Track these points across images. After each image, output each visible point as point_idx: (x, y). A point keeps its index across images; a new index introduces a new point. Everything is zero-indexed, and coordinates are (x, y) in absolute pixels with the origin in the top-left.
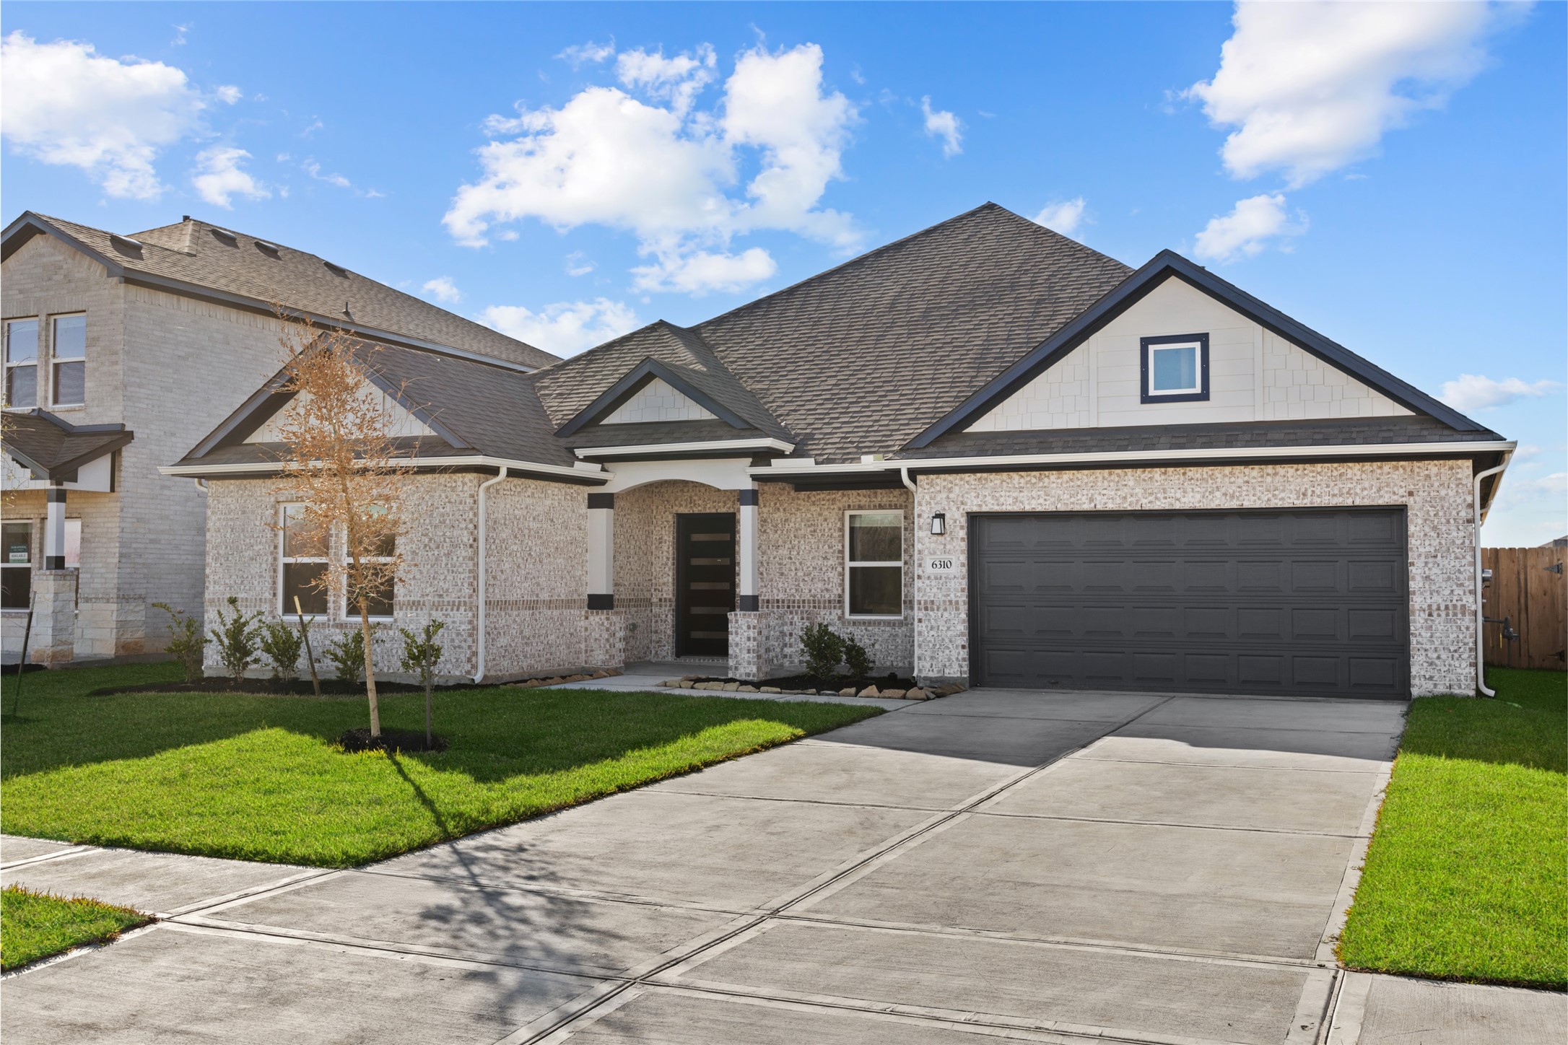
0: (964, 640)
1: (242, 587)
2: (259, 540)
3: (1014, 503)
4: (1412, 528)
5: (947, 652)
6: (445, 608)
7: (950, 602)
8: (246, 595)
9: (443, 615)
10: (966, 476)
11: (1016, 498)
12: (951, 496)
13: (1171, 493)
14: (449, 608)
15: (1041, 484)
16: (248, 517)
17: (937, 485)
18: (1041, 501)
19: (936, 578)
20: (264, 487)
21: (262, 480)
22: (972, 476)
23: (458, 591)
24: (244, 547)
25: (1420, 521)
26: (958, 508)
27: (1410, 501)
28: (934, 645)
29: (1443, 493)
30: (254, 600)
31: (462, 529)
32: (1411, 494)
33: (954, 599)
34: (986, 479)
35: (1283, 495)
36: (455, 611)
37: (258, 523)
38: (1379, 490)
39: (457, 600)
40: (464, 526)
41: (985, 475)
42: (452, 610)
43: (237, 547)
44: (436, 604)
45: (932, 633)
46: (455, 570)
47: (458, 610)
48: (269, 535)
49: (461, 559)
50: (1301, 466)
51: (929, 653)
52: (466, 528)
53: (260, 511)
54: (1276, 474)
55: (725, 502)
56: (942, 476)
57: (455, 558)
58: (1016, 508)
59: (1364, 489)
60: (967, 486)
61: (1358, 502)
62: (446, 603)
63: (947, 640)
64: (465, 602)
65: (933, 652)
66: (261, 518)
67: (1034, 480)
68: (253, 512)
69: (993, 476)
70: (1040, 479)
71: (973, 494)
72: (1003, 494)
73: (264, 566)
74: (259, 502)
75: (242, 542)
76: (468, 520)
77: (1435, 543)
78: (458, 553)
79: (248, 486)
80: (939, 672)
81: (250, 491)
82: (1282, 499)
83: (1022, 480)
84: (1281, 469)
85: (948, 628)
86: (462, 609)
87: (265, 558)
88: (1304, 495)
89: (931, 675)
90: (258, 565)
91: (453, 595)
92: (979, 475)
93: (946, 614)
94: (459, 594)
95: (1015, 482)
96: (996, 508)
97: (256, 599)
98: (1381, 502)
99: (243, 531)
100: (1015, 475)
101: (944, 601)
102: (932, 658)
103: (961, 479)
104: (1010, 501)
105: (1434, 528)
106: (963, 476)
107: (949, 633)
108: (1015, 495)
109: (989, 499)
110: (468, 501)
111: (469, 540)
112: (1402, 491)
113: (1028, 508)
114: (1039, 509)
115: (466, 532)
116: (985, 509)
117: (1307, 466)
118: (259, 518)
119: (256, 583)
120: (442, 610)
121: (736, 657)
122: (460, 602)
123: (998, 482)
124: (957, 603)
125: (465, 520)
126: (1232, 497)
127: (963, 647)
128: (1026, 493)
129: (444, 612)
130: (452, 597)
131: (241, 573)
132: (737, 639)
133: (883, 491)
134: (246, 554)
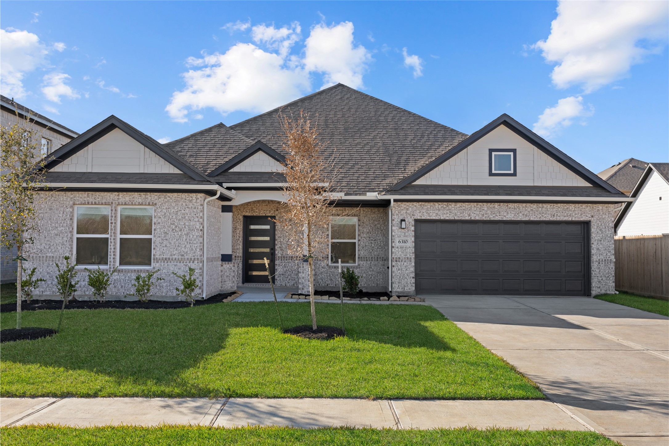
0: (413, 275)
1: (50, 250)
2: (61, 225)
3: (436, 216)
4: (593, 230)
5: (406, 280)
6: (185, 261)
7: (408, 258)
8: (52, 255)
9: (184, 265)
10: (415, 203)
11: (437, 214)
12: (408, 212)
13: (502, 213)
14: (188, 261)
15: (448, 208)
16: (54, 212)
17: (402, 207)
18: (448, 215)
19: (401, 248)
20: (65, 196)
21: (64, 192)
22: (418, 204)
23: (193, 253)
24: (51, 228)
25: (596, 227)
26: (411, 217)
27: (592, 219)
28: (400, 277)
29: (604, 216)
30: (58, 257)
31: (195, 221)
32: (592, 216)
33: (409, 257)
34: (424, 205)
35: (545, 216)
36: (191, 263)
37: (61, 215)
38: (581, 215)
39: (193, 258)
40: (197, 220)
41: (423, 203)
42: (190, 262)
43: (46, 228)
44: (180, 259)
45: (399, 272)
46: (191, 242)
47: (193, 262)
48: (68, 222)
49: (195, 236)
50: (552, 204)
51: (397, 281)
52: (198, 221)
53: (62, 209)
54: (543, 207)
55: (270, 211)
56: (404, 203)
57: (191, 236)
58: (437, 218)
59: (576, 214)
60: (415, 208)
61: (573, 219)
62: (186, 259)
63: (406, 275)
64: (198, 259)
65: (400, 280)
66: (63, 213)
67: (445, 206)
68: (57, 209)
69: (427, 204)
70: (447, 206)
71: (418, 211)
72: (431, 211)
73: (65, 239)
74: (62, 204)
75: (50, 226)
76: (199, 217)
77: (601, 236)
78: (194, 233)
79: (54, 195)
80: (402, 289)
81: (55, 198)
82: (545, 217)
83: (440, 206)
84: (545, 205)
85: (406, 270)
86: (196, 262)
87: (66, 235)
88: (554, 216)
89: (398, 290)
90: (61, 238)
91: (190, 255)
92: (420, 203)
93: (405, 264)
94: (194, 255)
95: (437, 207)
96: (428, 218)
97: (60, 257)
98: (582, 219)
99: (50, 219)
100: (436, 204)
101: (405, 258)
102: (399, 283)
103: (413, 205)
104: (435, 215)
105: (601, 230)
106: (413, 203)
107: (407, 272)
108: (437, 212)
109: (425, 214)
110: (199, 208)
111: (200, 227)
112: (589, 216)
113: (442, 218)
114: (447, 218)
115: (198, 223)
116: (423, 218)
117: (555, 204)
118: (62, 212)
119: (59, 248)
120: (183, 262)
121: (303, 283)
122: (195, 259)
123: (429, 206)
124: (411, 258)
125: (197, 217)
126: (526, 216)
127: (413, 278)
128: (441, 212)
129: (185, 263)
130: (190, 256)
131: (48, 242)
132: (303, 275)
133: (349, 208)
134: (53, 232)
